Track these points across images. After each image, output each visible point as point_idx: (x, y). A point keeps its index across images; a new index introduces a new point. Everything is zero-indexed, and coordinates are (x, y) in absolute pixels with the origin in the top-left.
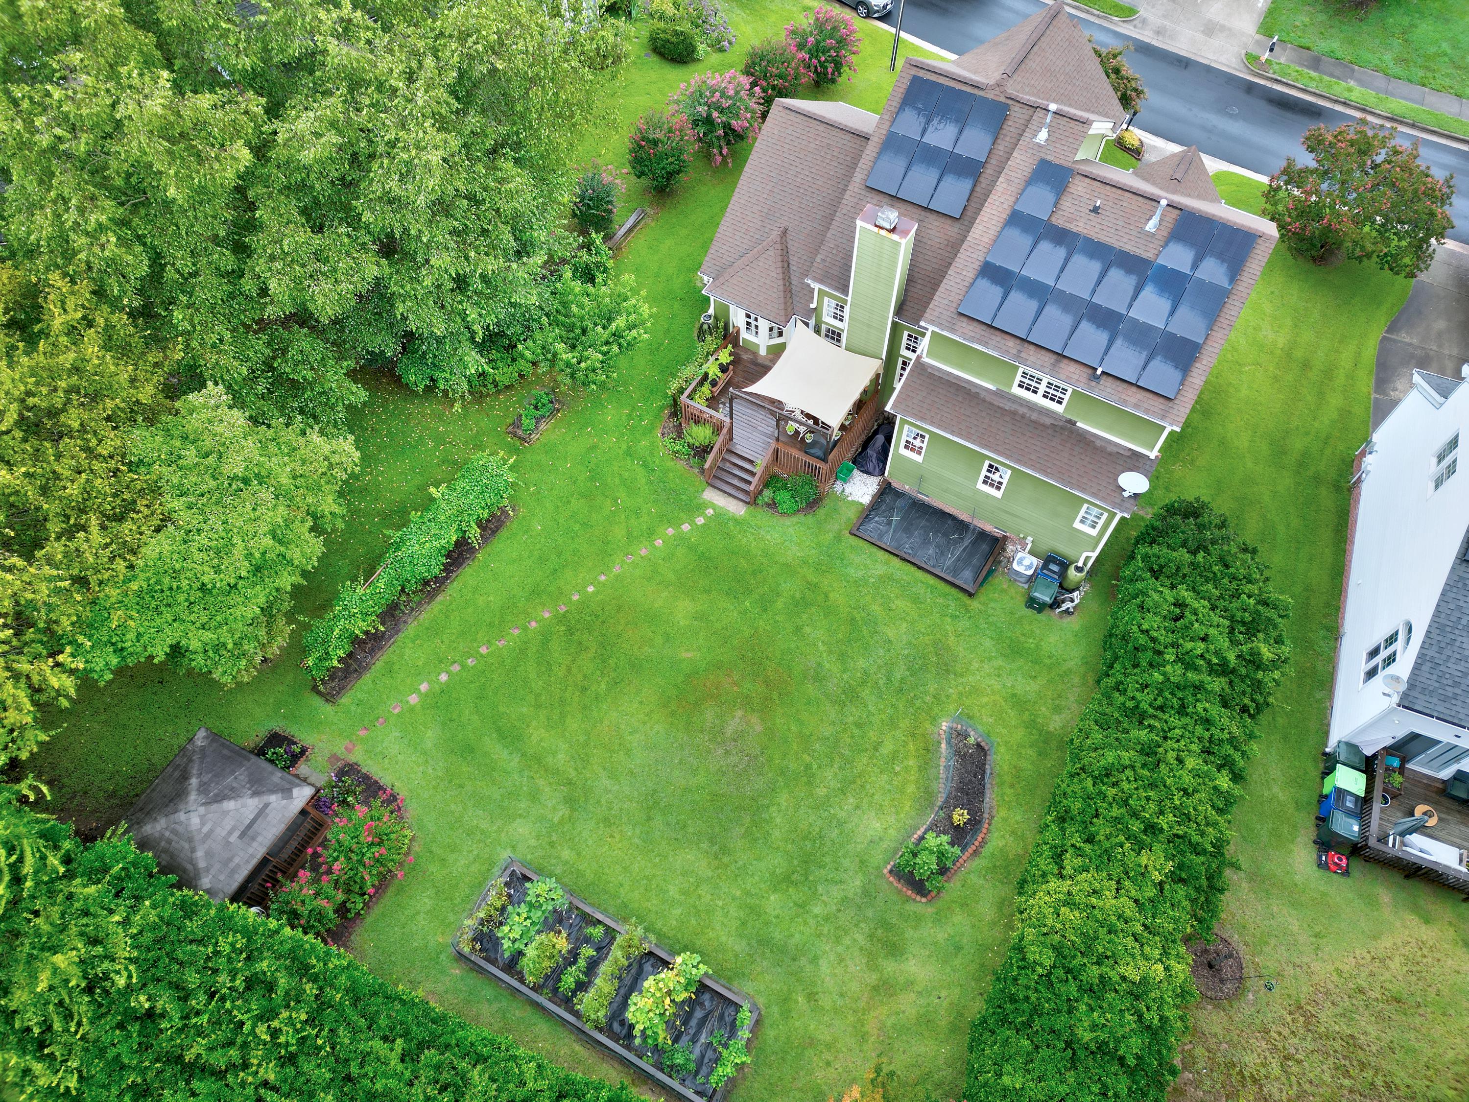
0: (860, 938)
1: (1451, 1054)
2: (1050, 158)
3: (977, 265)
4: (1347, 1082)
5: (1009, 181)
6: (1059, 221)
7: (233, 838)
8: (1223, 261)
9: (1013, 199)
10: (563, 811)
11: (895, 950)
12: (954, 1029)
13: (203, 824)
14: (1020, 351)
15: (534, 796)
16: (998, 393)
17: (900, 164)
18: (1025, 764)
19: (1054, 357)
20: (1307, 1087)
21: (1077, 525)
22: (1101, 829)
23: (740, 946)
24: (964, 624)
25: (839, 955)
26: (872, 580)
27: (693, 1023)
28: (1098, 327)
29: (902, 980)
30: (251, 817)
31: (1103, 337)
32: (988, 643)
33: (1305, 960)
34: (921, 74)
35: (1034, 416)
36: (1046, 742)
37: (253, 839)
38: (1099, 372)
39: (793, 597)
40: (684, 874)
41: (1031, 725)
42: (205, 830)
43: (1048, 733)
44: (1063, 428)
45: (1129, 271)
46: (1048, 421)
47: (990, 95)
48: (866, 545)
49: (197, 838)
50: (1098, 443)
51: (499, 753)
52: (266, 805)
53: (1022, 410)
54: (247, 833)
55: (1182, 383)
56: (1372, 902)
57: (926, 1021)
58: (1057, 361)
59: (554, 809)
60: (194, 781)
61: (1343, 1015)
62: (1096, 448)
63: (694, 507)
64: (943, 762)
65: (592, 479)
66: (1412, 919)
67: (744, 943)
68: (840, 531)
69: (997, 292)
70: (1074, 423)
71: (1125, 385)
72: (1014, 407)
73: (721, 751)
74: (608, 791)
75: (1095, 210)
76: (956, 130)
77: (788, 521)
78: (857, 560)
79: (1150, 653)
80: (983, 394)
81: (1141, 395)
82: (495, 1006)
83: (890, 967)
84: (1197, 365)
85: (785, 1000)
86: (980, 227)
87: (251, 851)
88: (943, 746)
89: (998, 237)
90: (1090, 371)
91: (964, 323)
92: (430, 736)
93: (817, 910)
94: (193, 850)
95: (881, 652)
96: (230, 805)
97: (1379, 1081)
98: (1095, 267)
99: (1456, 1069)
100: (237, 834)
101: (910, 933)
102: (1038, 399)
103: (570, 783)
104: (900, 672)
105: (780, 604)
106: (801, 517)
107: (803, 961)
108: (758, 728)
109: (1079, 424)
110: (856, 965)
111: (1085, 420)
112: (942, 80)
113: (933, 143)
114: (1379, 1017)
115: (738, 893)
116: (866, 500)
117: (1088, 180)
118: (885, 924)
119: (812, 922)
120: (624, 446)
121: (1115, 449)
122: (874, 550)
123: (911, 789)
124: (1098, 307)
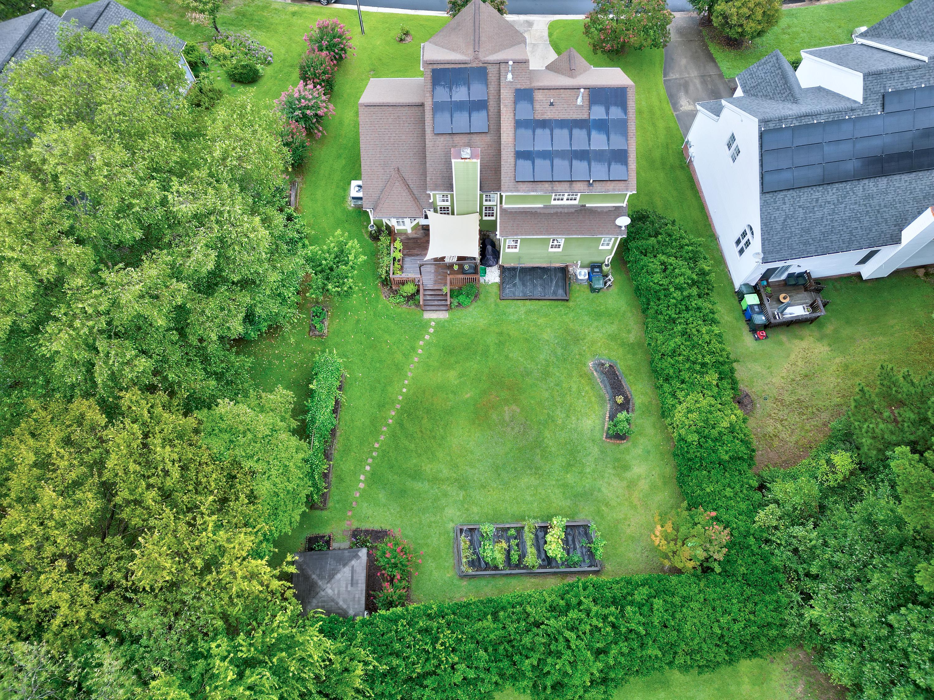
0: (610, 471)
1: (832, 385)
2: (519, 87)
3: (512, 154)
4: (805, 417)
5: (505, 106)
6: (539, 117)
7: (349, 588)
8: (618, 106)
9: (512, 114)
10: (462, 494)
11: (626, 468)
12: (665, 483)
13: (333, 591)
14: (552, 187)
15: (445, 495)
16: (545, 207)
17: (447, 115)
18: (630, 363)
19: (568, 183)
20: (793, 427)
21: (601, 247)
22: (685, 375)
23: (568, 503)
24: (571, 315)
25: (607, 482)
26: (523, 317)
27: (570, 542)
28: (581, 161)
29: (636, 477)
30: (350, 575)
31: (585, 164)
32: (586, 318)
33: (769, 380)
34: (435, 67)
35: (566, 211)
36: (633, 348)
37: (357, 583)
38: (591, 182)
39: (496, 344)
40: (528, 488)
41: (623, 344)
42: (336, 592)
43: (631, 344)
44: (581, 210)
45: (581, 128)
46: (573, 210)
47: (474, 65)
48: (511, 302)
49: (335, 597)
50: (599, 210)
51: (418, 486)
52: (353, 567)
53: (559, 210)
54: (353, 582)
55: (628, 171)
56: (780, 343)
57: (653, 487)
58: (571, 184)
59: (458, 495)
60: (314, 577)
61: (792, 393)
62: (599, 213)
63: (425, 325)
64: (599, 381)
65: (368, 338)
66: (796, 342)
67: (569, 500)
68: (495, 301)
69: (528, 163)
70: (585, 206)
71: (605, 182)
72: (555, 210)
73: (509, 429)
74: (474, 474)
75: (552, 104)
76: (466, 89)
77: (470, 309)
78: (511, 310)
79: (663, 291)
80: (539, 211)
81: (613, 184)
82: (490, 586)
83: (628, 475)
84: (630, 159)
85: (599, 512)
86: (505, 135)
87: (359, 589)
88: (595, 373)
89: (515, 136)
90: (587, 183)
91: (521, 185)
92: (382, 496)
93: (588, 471)
94: (337, 603)
95: (547, 347)
96: (338, 576)
97: (815, 410)
98: (566, 132)
99: (836, 389)
100: (349, 586)
101: (628, 457)
102: (565, 202)
103: (456, 480)
104: (559, 351)
105: (492, 350)
106: (475, 304)
107: (596, 493)
108: (518, 410)
109: (587, 205)
110: (615, 482)
111: (589, 203)
112: (447, 66)
113: (458, 100)
114: (805, 386)
115: (554, 483)
116: (497, 280)
117: (541, 91)
118: (618, 460)
119: (589, 476)
120: (372, 313)
121: (608, 209)
122: (515, 302)
123: (593, 399)
124: (576, 152)
